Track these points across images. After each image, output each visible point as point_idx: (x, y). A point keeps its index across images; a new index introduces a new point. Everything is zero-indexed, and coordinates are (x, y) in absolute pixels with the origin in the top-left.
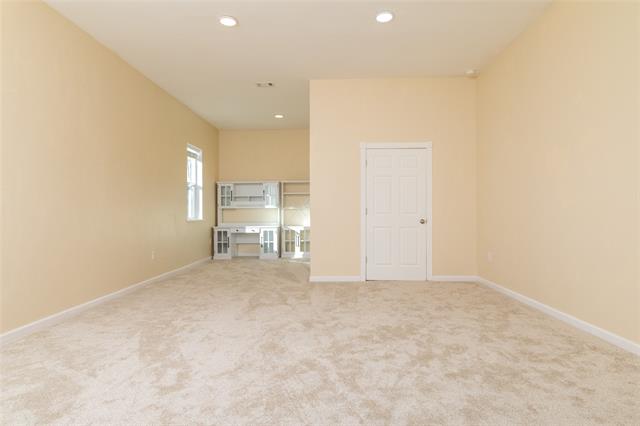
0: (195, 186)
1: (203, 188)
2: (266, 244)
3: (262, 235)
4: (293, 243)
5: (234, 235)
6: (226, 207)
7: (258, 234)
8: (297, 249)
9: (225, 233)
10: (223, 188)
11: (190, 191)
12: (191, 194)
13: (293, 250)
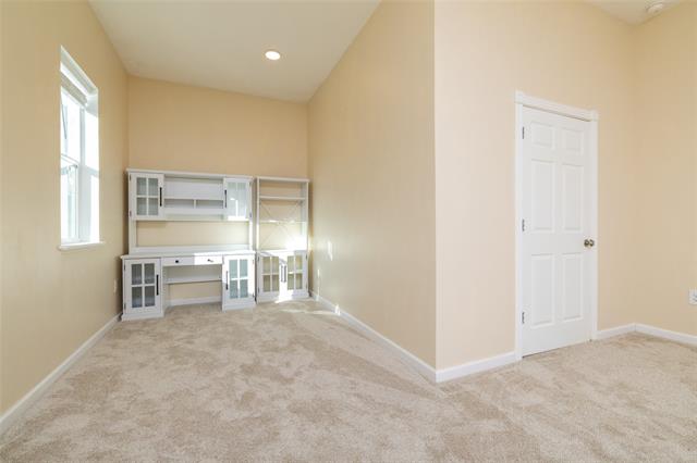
0: (80, 168)
1: (102, 176)
2: (234, 283)
3: (226, 268)
4: (276, 278)
5: (168, 269)
6: (148, 217)
7: (219, 267)
8: (283, 286)
9: (150, 268)
10: (140, 181)
11: (64, 179)
12: (67, 184)
13: (277, 288)
